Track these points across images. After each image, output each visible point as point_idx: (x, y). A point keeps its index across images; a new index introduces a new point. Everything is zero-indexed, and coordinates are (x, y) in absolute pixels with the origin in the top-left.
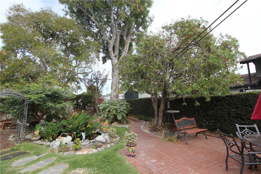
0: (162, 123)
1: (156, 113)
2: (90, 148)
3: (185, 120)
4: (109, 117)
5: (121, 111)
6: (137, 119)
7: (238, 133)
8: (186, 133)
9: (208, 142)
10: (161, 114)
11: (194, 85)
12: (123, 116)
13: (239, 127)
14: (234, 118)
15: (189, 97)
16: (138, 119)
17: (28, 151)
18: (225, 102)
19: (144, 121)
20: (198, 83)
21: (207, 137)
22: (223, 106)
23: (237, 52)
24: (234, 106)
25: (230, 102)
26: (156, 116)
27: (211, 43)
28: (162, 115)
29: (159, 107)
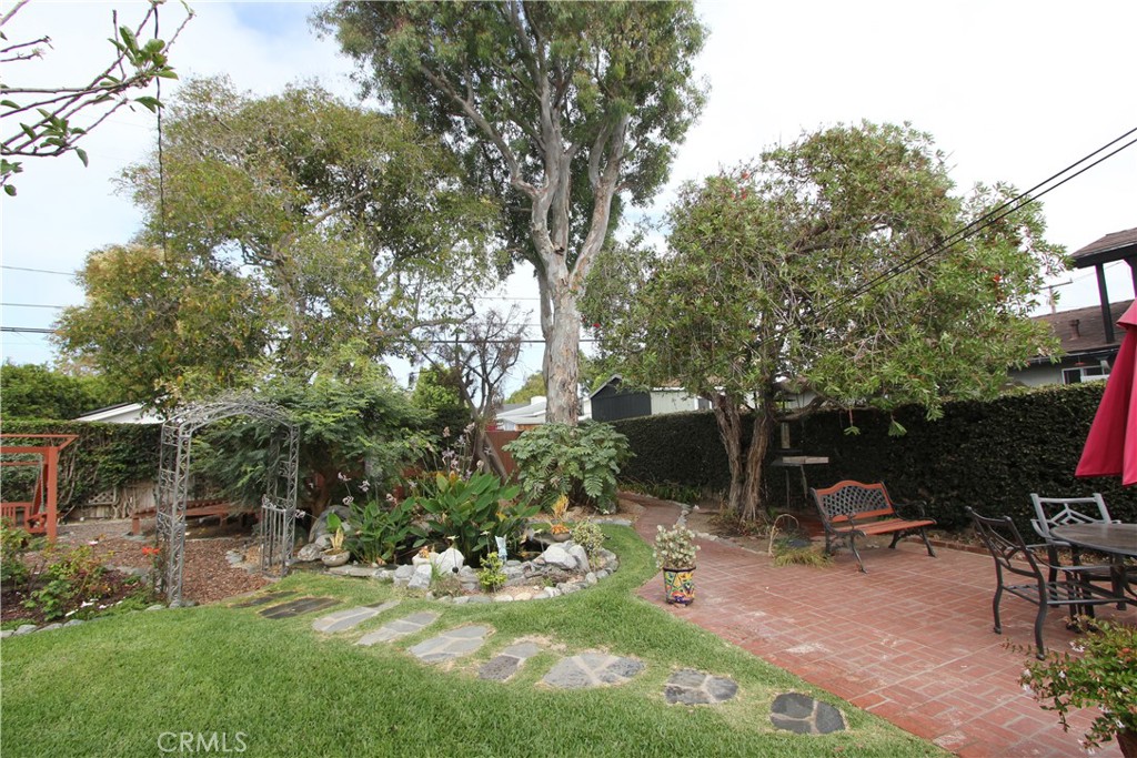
0: (758, 507)
1: (735, 470)
2: (529, 584)
3: (852, 491)
4: (553, 490)
5: (597, 466)
6: (648, 496)
7: (1038, 523)
8: (857, 532)
9: (937, 565)
10: (754, 473)
11: (885, 367)
12: (605, 482)
13: (1043, 504)
14: (1034, 479)
15: (863, 406)
16: (655, 495)
17: (331, 597)
18: (999, 423)
19: (681, 502)
20: (898, 361)
21: (935, 550)
22: (991, 437)
23: (1039, 246)
24: (1032, 437)
25: (1017, 421)
26: (733, 481)
27: (945, 220)
28: (757, 476)
29: (745, 445)
